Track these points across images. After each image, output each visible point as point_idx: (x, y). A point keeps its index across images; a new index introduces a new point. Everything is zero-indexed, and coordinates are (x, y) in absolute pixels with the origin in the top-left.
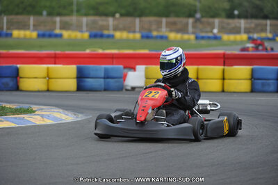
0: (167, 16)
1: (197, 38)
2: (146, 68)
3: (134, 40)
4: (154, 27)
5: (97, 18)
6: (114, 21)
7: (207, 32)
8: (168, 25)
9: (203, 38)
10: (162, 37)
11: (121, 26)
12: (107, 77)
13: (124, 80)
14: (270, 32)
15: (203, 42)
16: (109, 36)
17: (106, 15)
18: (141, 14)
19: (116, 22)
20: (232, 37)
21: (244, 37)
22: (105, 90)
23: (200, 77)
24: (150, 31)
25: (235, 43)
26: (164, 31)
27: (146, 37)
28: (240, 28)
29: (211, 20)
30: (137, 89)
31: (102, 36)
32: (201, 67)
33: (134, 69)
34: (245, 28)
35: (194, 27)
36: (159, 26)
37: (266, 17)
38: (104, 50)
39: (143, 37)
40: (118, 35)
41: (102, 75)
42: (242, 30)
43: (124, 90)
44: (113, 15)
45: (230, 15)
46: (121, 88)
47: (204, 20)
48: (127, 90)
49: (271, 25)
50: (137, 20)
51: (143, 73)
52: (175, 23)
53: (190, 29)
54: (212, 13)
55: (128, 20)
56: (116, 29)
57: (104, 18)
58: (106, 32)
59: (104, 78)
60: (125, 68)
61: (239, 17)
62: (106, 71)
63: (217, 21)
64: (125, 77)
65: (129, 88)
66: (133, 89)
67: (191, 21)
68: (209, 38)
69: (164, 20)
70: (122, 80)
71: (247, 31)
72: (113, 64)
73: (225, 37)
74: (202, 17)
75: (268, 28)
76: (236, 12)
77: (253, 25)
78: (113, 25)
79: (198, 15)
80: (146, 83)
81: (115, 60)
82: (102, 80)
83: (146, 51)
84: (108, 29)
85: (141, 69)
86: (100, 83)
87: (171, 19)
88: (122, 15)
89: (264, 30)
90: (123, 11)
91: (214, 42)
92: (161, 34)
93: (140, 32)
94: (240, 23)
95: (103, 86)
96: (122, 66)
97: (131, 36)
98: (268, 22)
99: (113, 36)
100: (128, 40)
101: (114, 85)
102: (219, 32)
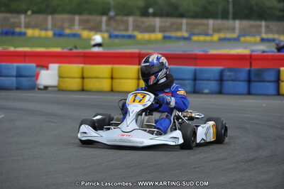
0: (80, 13)
1: (110, 36)
2: (60, 67)
3: (46, 38)
4: (66, 25)
5: (9, 15)
6: (25, 18)
7: (120, 30)
8: (81, 22)
9: (117, 36)
10: (75, 35)
11: (33, 23)
12: (19, 75)
13: (37, 79)
14: (187, 31)
15: (117, 41)
16: (20, 34)
17: (19, 12)
18: (53, 11)
19: (27, 20)
20: (146, 36)
21: (159, 36)
22: (18, 89)
23: (114, 76)
24: (63, 29)
25: (149, 42)
26: (77, 29)
27: (59, 35)
28: (154, 27)
29: (125, 18)
30: (50, 89)
31: (13, 33)
32: (116, 66)
33: (47, 68)
34: (160, 27)
35: (107, 25)
36: (72, 23)
37: (182, 16)
38: (15, 47)
39: (55, 35)
40: (30, 32)
41: (14, 73)
42: (157, 29)
43: (36, 89)
44: (25, 12)
45: (145, 14)
46: (33, 87)
47: (118, 18)
48: (39, 89)
49: (187, 24)
50: (50, 18)
51: (56, 72)
52: (87, 21)
53: (104, 27)
54: (126, 11)
55: (41, 17)
56: (28, 26)
57: (15, 15)
58: (17, 30)
59: (16, 77)
60: (37, 66)
61: (154, 15)
62: (18, 69)
63: (131, 19)
64: (37, 75)
65: (42, 87)
66: (46, 88)
67: (104, 19)
68: (123, 36)
69: (77, 18)
70: (34, 78)
71: (162, 30)
72: (25, 62)
73: (140, 36)
74: (117, 15)
75: (184, 27)
76: (151, 10)
77: (168, 24)
78: (25, 23)
79: (112, 13)
80: (59, 82)
81: (27, 59)
82: (14, 79)
83: (58, 50)
84: (20, 27)
85: (54, 67)
86: (12, 81)
87: (85, 17)
88: (34, 12)
89: (179, 29)
90: (35, 9)
91: (128, 41)
92: (73, 32)
93: (52, 29)
94: (155, 22)
95: (15, 85)
96: (34, 65)
97: (43, 33)
98: (184, 21)
99: (25, 34)
100: (39, 38)
101: (26, 84)
102: (133, 30)
